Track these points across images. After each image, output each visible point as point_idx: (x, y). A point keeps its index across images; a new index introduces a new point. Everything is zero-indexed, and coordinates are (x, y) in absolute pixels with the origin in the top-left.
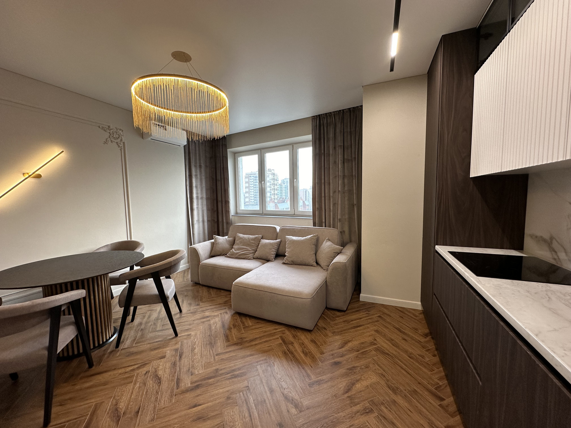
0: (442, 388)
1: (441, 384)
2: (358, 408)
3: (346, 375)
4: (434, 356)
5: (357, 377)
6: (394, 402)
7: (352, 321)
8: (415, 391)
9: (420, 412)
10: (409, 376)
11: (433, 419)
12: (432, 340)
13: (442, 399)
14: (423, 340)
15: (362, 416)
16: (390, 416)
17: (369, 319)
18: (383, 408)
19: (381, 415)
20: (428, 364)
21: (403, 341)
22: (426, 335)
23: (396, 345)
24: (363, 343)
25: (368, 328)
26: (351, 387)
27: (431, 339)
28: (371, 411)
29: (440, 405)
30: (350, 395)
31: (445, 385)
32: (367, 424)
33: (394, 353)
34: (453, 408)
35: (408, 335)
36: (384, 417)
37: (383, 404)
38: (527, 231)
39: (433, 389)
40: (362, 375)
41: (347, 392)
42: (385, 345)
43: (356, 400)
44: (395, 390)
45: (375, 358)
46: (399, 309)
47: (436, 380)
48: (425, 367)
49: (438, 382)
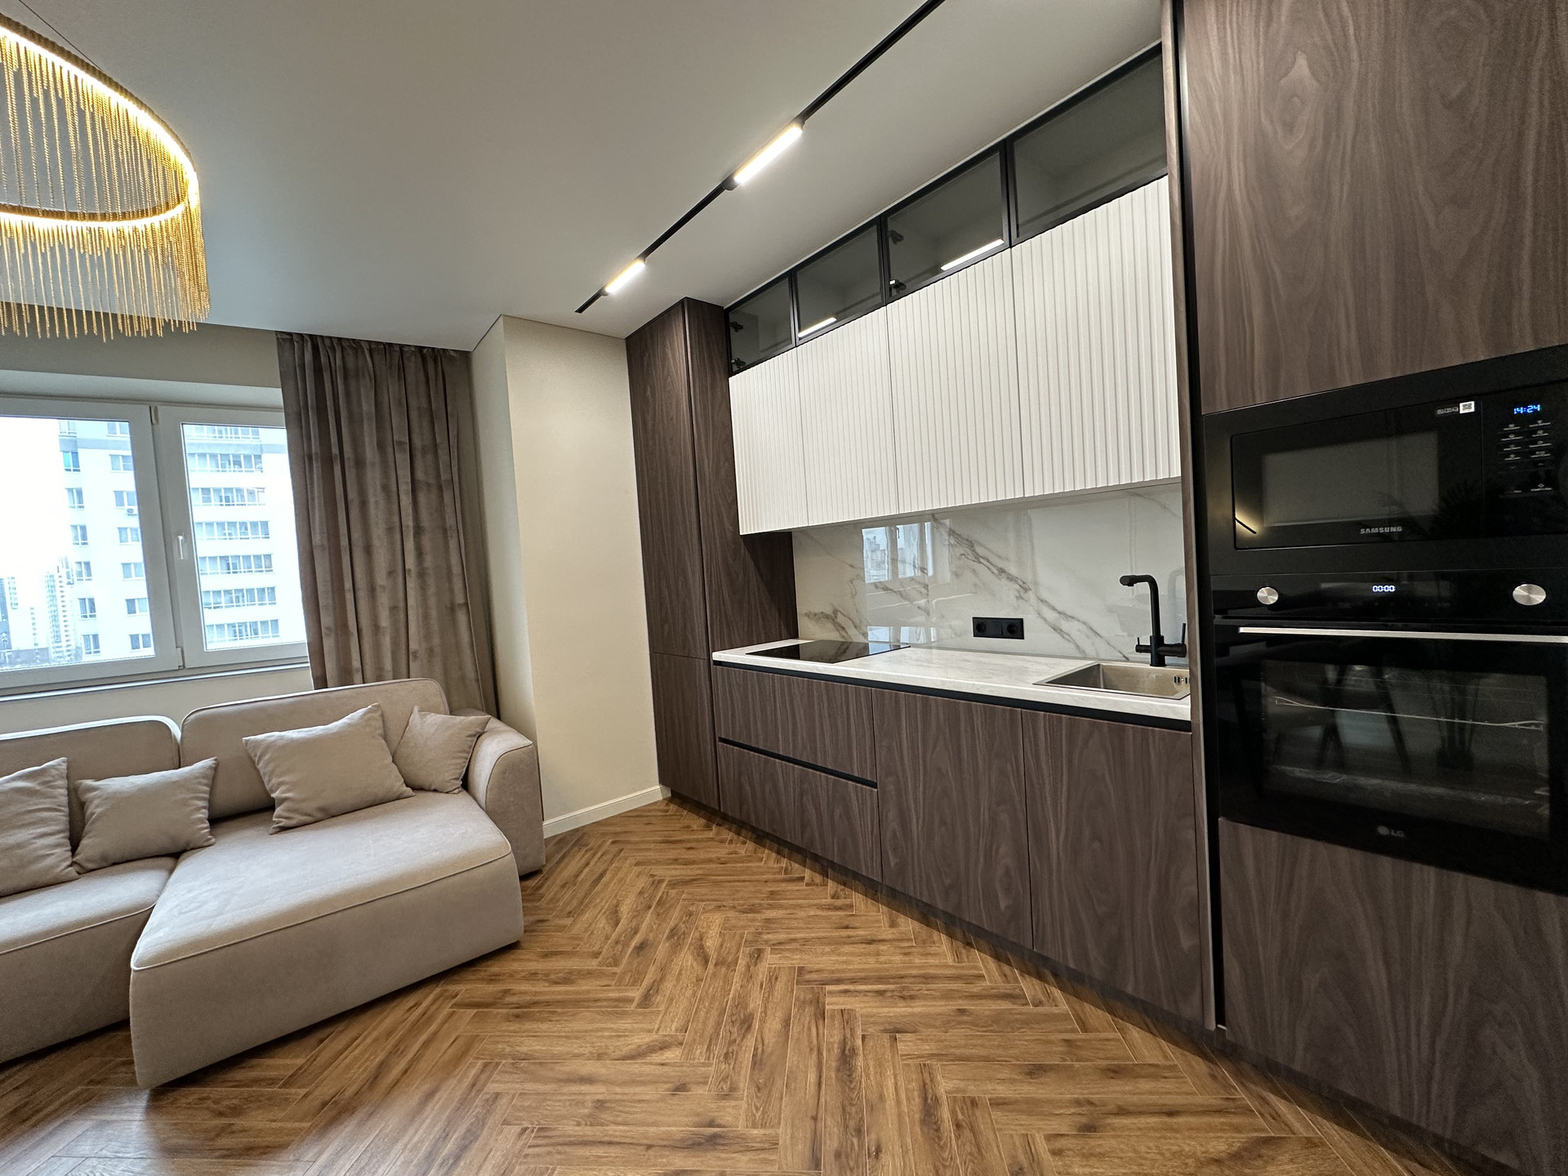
0: (790, 868)
1: (784, 866)
2: (742, 963)
3: (676, 948)
4: (744, 843)
5: (693, 935)
6: (768, 920)
7: (577, 876)
8: (772, 893)
9: (800, 907)
10: (747, 883)
11: (815, 902)
12: (721, 828)
13: (802, 879)
14: (711, 834)
15: (759, 965)
16: (782, 936)
17: (602, 855)
18: (765, 937)
19: (774, 945)
20: (749, 856)
21: (691, 852)
22: (708, 827)
23: (687, 863)
24: (641, 893)
25: (619, 869)
26: (703, 952)
27: (718, 827)
28: (760, 952)
29: (807, 885)
30: (714, 962)
31: (788, 864)
32: (774, 966)
33: (698, 872)
34: (818, 878)
35: (689, 841)
36: (779, 943)
37: (760, 933)
38: (801, 609)
39: (783, 876)
40: (697, 928)
41: (707, 962)
42: (674, 872)
43: (730, 958)
44: (752, 909)
45: (684, 896)
46: (630, 814)
47: (775, 866)
48: (750, 861)
49: (779, 865)
